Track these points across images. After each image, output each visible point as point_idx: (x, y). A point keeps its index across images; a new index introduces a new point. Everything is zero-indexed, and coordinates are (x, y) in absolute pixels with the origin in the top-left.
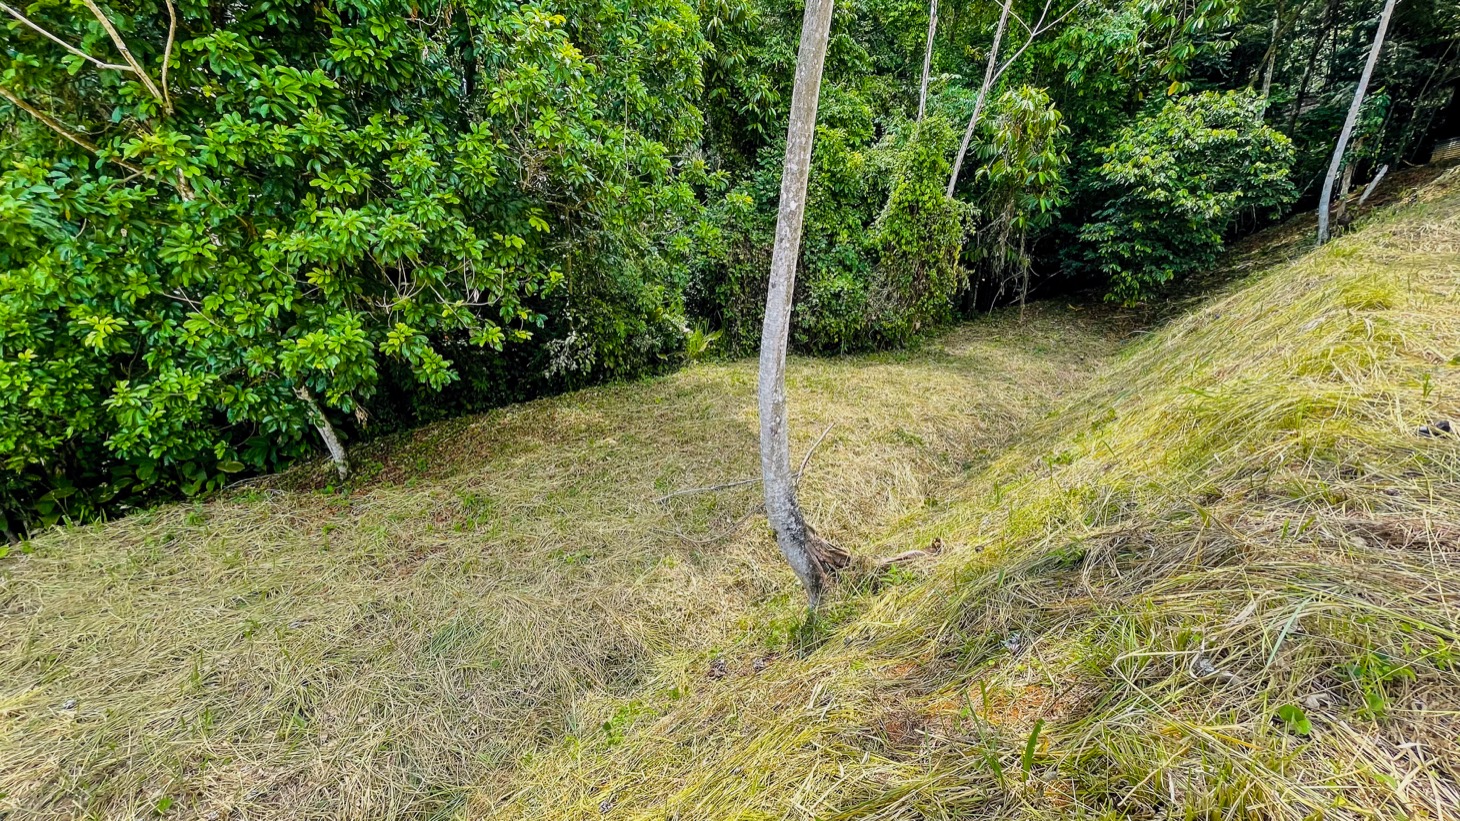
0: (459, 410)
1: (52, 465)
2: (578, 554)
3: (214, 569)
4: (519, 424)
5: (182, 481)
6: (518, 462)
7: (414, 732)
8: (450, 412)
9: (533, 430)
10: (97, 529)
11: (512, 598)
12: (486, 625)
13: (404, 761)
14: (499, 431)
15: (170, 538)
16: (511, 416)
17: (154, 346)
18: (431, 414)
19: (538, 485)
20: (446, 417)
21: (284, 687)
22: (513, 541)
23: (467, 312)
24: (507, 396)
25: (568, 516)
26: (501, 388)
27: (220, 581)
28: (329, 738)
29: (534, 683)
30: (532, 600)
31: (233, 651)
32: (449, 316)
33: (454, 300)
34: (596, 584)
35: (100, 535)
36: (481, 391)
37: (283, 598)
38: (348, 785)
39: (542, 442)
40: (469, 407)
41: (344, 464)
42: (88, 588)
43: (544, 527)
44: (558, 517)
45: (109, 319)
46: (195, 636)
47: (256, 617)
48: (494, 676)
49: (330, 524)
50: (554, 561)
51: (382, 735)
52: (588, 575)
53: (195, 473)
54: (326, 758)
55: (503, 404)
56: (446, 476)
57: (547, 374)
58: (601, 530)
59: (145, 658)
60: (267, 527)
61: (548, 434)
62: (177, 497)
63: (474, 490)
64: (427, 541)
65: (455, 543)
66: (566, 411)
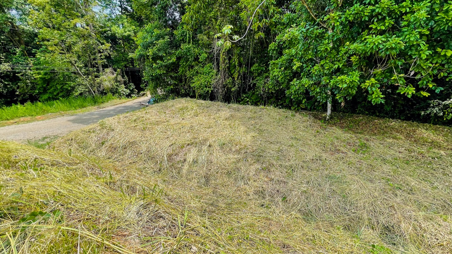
0: (373, 114)
1: (275, 93)
2: (396, 185)
3: (291, 128)
4: (396, 127)
5: (292, 105)
6: (388, 140)
7: (313, 194)
8: (369, 113)
9: (402, 132)
10: (276, 109)
11: (360, 182)
12: (347, 183)
13: (307, 198)
14: (386, 127)
15: (287, 117)
16: (394, 123)
17: (304, 71)
18: (362, 111)
19: (393, 152)
20: (367, 114)
21: (292, 162)
22: (371, 165)
23: (403, 79)
24: (397, 115)
25: (400, 170)
26: (396, 112)
27: (291, 131)
28: (295, 180)
29: (353, 211)
30: (367, 187)
31: (287, 148)
32: (394, 79)
33: (400, 74)
34: (398, 200)
35: (276, 111)
36: (386, 110)
37: (301, 142)
38: (294, 193)
39: (403, 138)
40: (378, 114)
41: (329, 116)
42: (271, 120)
43: (386, 168)
44: (394, 168)
45: (299, 63)
46: (282, 140)
47: (294, 143)
48: (341, 199)
49: (319, 131)
50: (383, 181)
51: (305, 189)
52: (396, 195)
53: (295, 105)
54: (293, 184)
55: (393, 118)
56: (357, 133)
57: (423, 113)
58: (413, 184)
59: (273, 139)
60: (305, 124)
61: (408, 136)
62: (290, 109)
63: (365, 142)
64: (342, 149)
65: (349, 154)
66: (424, 131)
